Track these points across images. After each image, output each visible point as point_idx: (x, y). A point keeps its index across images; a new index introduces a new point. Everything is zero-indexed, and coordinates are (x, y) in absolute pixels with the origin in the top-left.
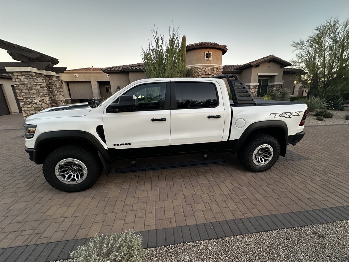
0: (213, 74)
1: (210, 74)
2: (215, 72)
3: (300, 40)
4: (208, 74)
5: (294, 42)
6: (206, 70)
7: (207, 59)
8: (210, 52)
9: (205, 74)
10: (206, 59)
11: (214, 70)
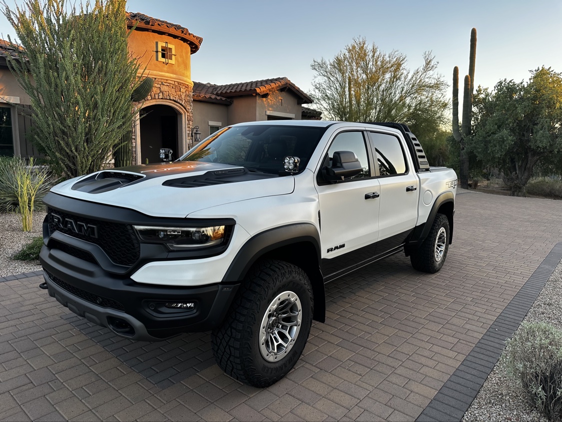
0: (179, 101)
1: (173, 100)
2: (183, 97)
3: (321, 59)
4: (168, 98)
5: (315, 62)
6: (164, 88)
7: (163, 60)
8: (170, 46)
9: (161, 97)
10: (161, 59)
11: (182, 90)
